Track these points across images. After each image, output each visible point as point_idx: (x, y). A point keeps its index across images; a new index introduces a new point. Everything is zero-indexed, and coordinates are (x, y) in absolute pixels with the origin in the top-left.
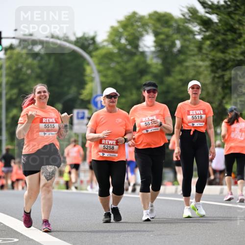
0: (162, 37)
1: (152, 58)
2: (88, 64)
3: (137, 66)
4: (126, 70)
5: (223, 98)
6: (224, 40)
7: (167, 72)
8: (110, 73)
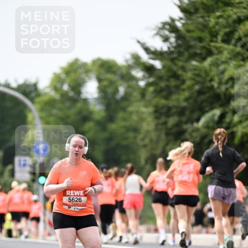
0: (105, 83)
1: (95, 105)
2: (30, 111)
3: (80, 112)
4: (68, 117)
5: (167, 144)
6: (168, 87)
7: (110, 118)
8: (52, 119)
